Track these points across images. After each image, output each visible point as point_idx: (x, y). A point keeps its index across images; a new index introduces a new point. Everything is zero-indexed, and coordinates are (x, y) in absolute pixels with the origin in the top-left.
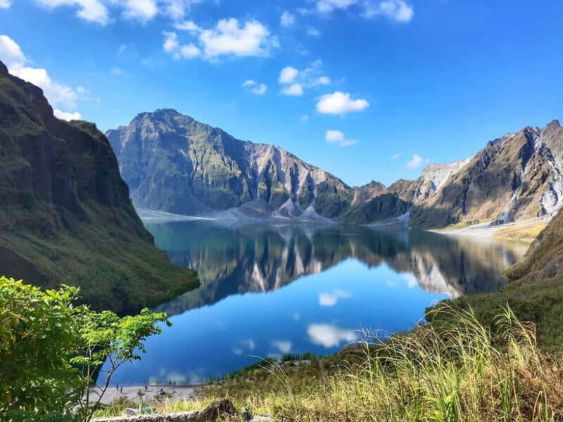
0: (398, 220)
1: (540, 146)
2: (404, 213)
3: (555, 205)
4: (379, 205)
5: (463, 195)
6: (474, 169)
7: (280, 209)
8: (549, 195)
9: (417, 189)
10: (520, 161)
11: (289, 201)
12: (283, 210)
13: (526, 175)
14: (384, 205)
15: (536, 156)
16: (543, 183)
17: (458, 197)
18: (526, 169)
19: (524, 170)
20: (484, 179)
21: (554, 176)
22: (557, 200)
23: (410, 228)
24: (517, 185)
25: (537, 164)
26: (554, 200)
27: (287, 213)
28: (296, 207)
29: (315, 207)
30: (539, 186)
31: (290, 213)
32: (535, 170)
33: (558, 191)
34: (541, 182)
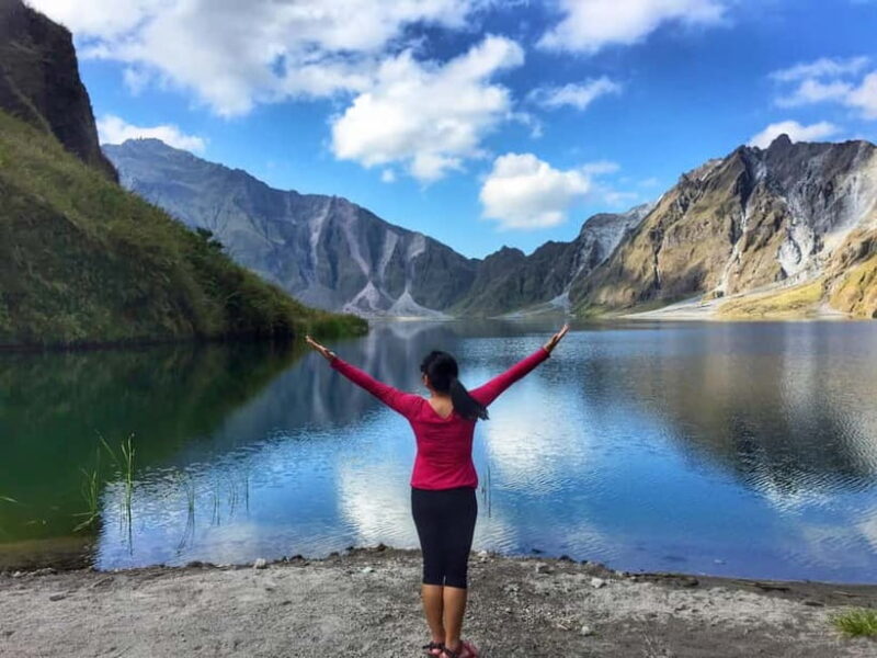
0: (552, 305)
1: (765, 175)
2: (560, 294)
3: (798, 262)
4: (518, 282)
5: (653, 258)
6: (666, 216)
7: (356, 300)
8: (787, 247)
9: (576, 255)
10: (738, 198)
11: (370, 287)
12: (360, 300)
13: (748, 220)
14: (526, 284)
15: (761, 190)
16: (777, 230)
17: (646, 261)
18: (748, 211)
19: (744, 212)
20: (684, 231)
21: (792, 219)
22: (800, 255)
23: (574, 316)
24: (737, 235)
25: (764, 202)
26: (796, 255)
27: (368, 306)
28: (382, 295)
29: (412, 293)
30: (771, 235)
31: (372, 306)
32: (763, 210)
33: (800, 242)
34: (774, 229)
